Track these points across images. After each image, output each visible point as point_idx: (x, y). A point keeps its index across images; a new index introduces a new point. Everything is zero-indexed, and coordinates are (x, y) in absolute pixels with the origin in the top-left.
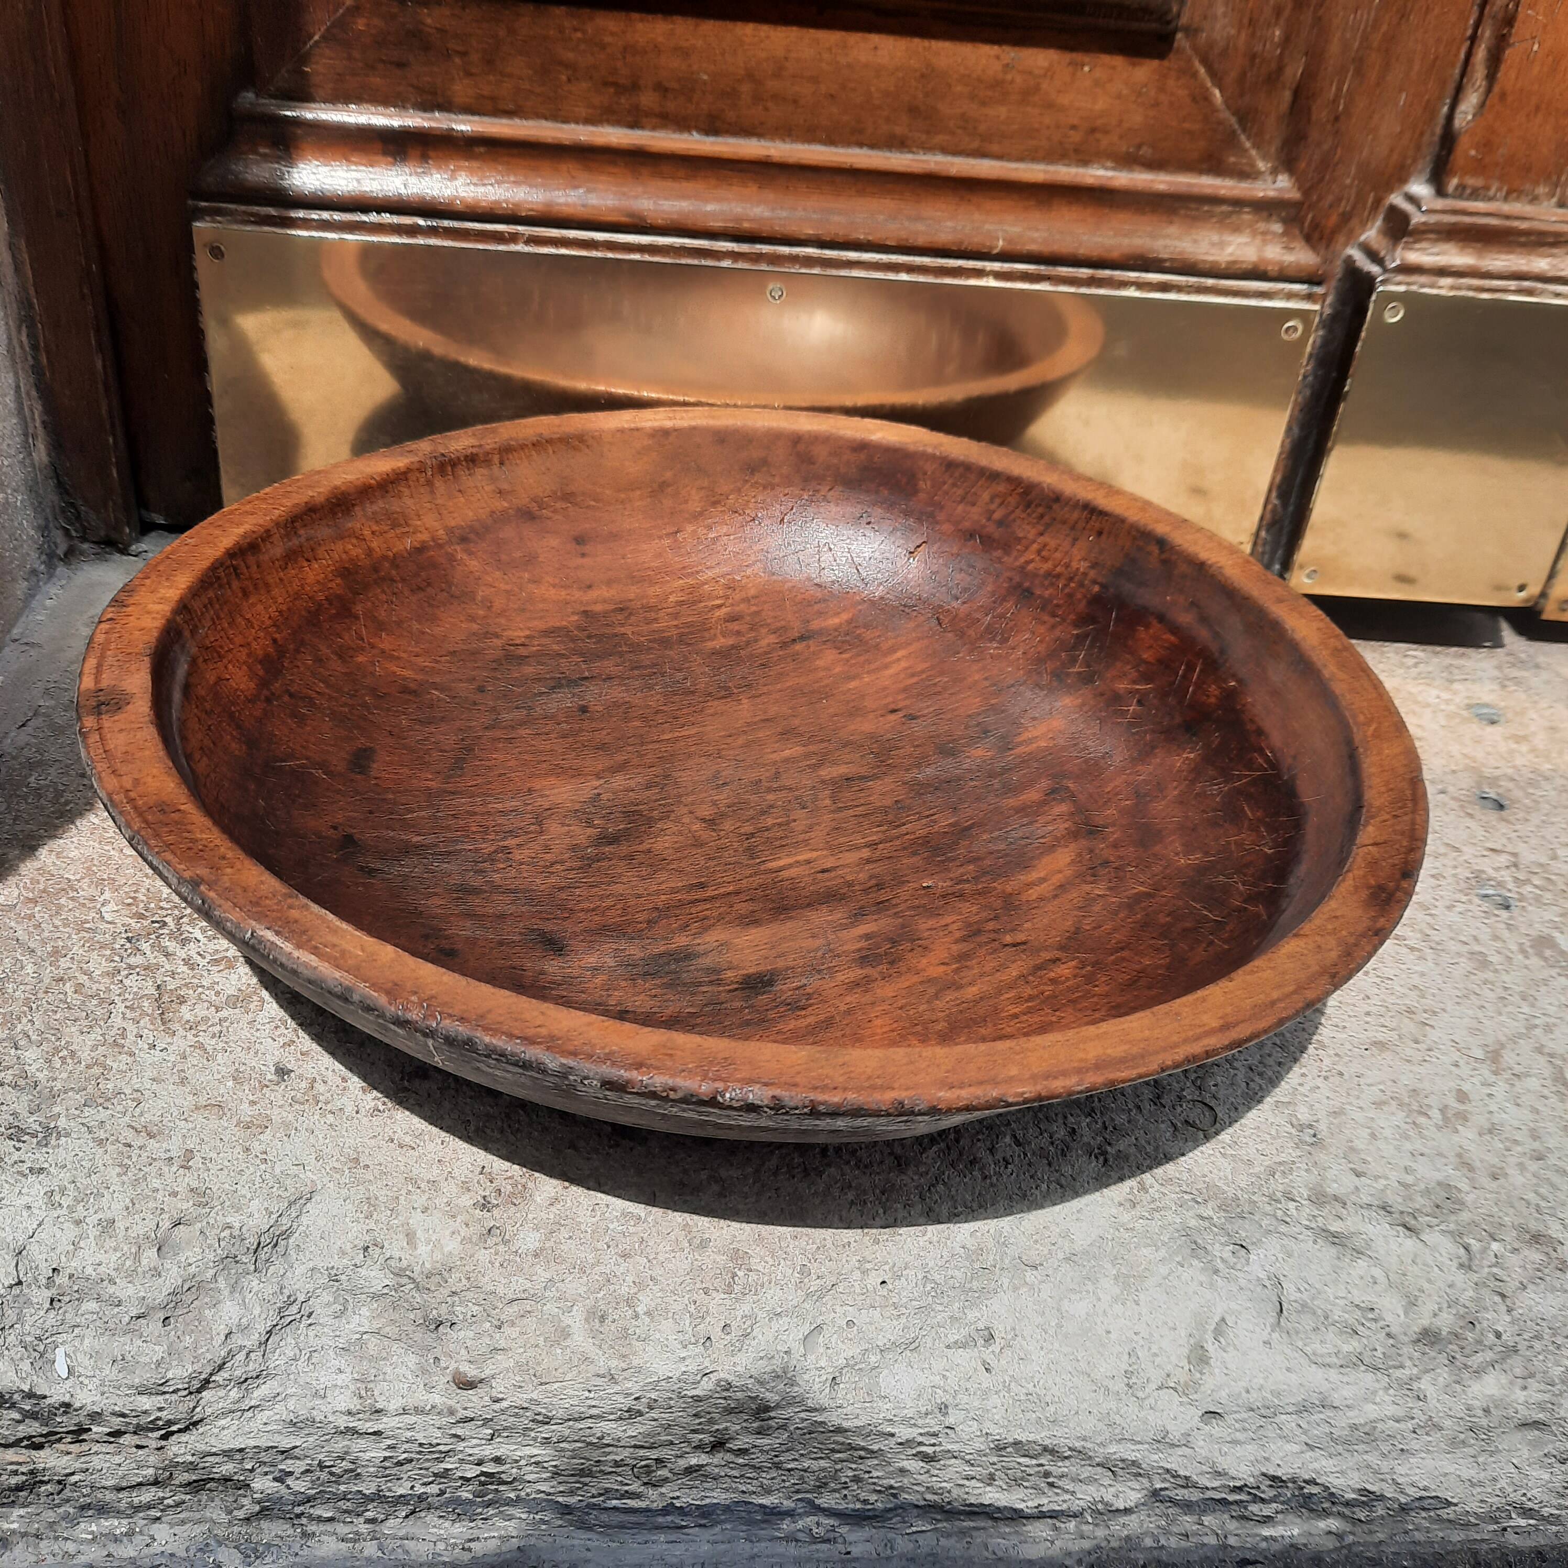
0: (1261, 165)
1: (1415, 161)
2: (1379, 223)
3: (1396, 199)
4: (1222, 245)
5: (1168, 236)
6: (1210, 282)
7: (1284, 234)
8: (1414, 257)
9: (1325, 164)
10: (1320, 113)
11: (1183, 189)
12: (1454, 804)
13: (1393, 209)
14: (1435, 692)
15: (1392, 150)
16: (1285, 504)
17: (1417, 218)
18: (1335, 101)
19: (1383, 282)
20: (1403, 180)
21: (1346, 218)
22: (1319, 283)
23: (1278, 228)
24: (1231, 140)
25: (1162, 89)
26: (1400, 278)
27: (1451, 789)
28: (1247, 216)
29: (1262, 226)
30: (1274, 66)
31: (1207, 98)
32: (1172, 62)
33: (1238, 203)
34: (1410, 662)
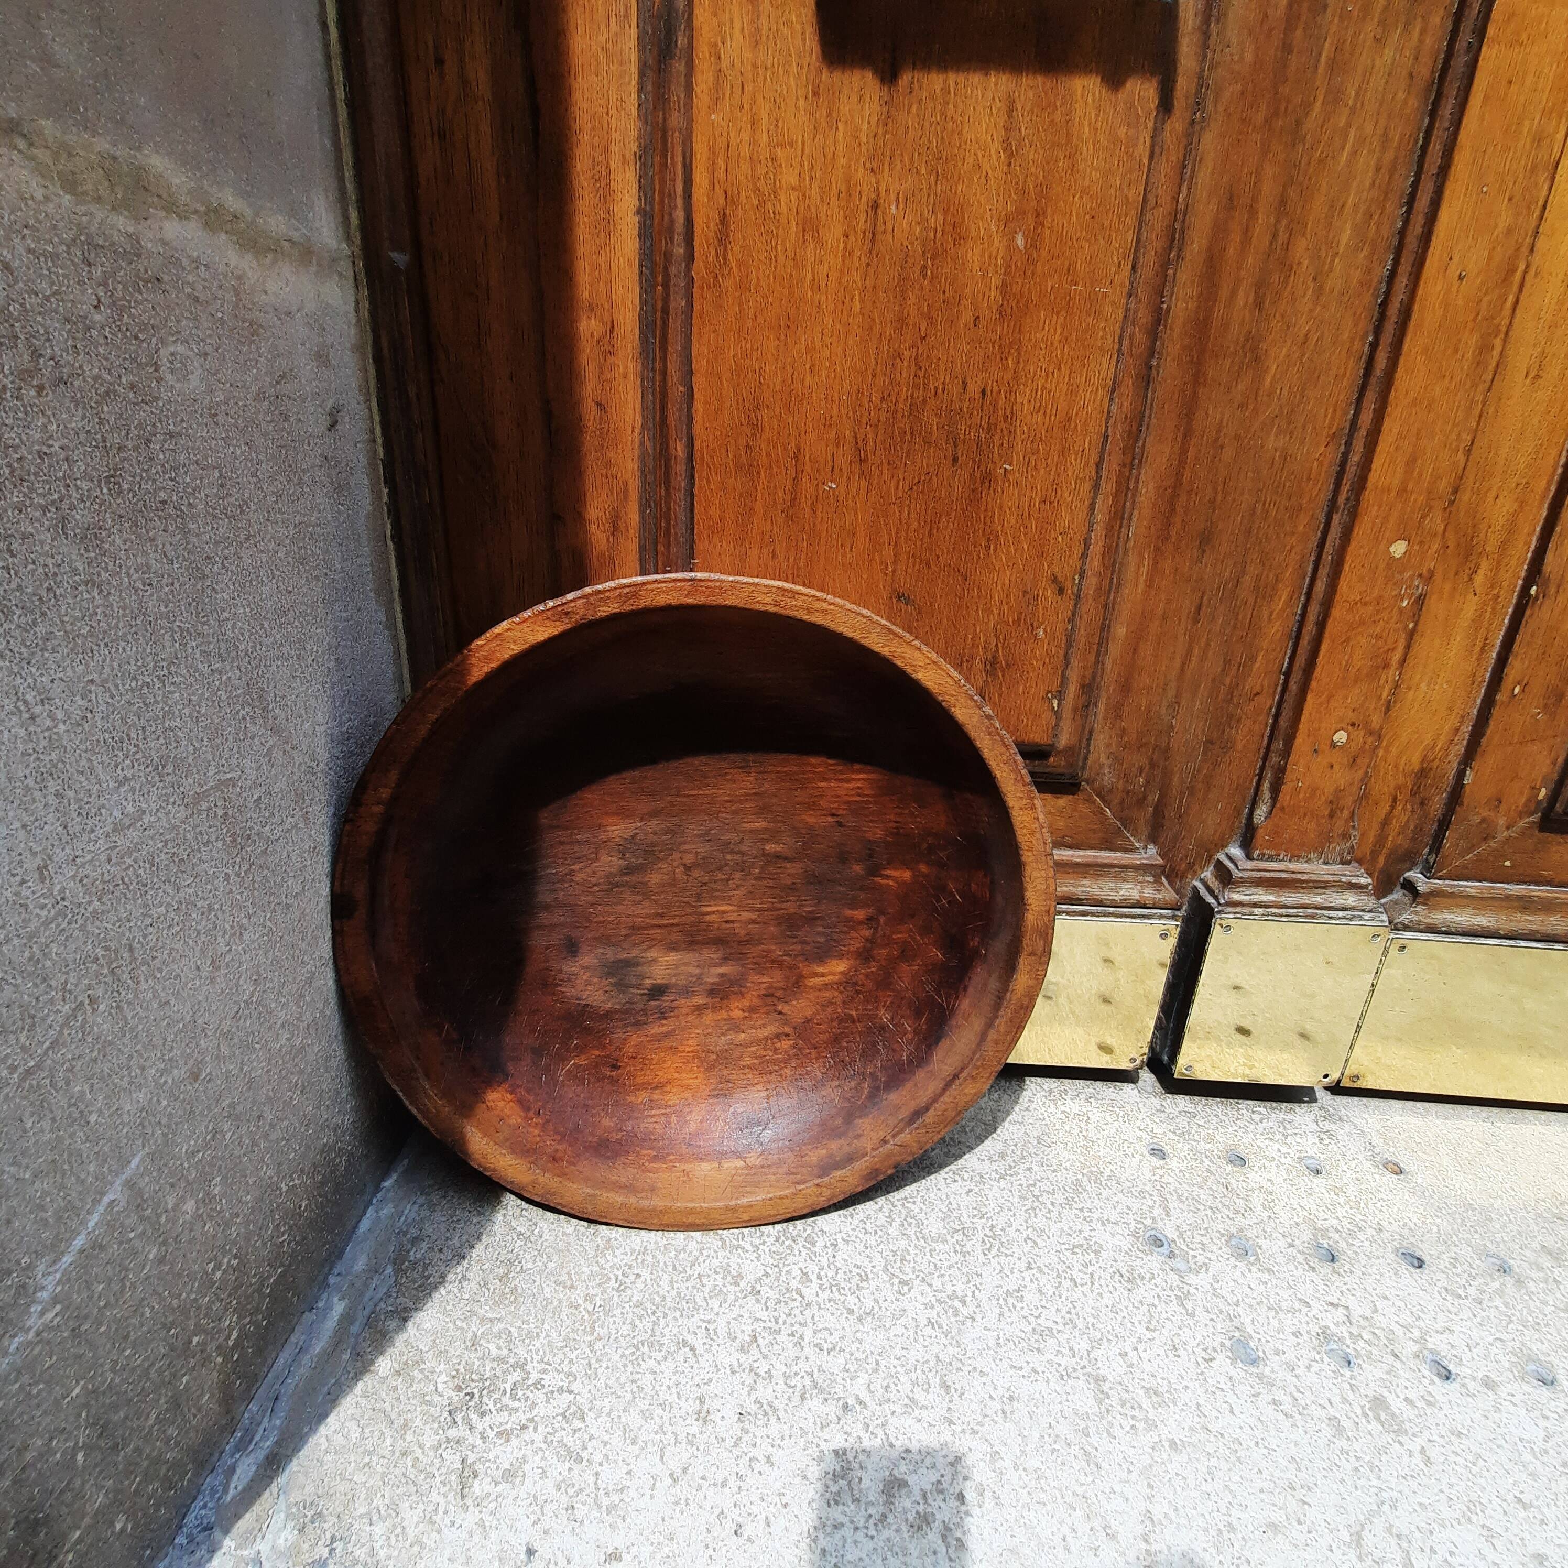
0: (1137, 845)
1: (1231, 837)
2: (1211, 868)
3: (1221, 857)
4: (1116, 890)
5: (1083, 885)
6: (1111, 910)
7: (1155, 882)
8: (1236, 897)
9: (1175, 839)
10: (1170, 813)
11: (1091, 860)
12: (1300, 1258)
13: (1219, 863)
14: (1276, 1146)
15: (1216, 831)
16: (1168, 1021)
17: (1236, 874)
18: (1180, 807)
19: (1219, 912)
20: (1224, 846)
21: (1191, 866)
22: (1179, 910)
23: (1150, 879)
24: (1118, 832)
25: (1075, 810)
26: (1229, 909)
27: (1297, 1242)
28: (1131, 874)
29: (1141, 878)
30: (1141, 796)
31: (1102, 813)
32: (1080, 796)
33: (1125, 867)
34: (1257, 1117)
